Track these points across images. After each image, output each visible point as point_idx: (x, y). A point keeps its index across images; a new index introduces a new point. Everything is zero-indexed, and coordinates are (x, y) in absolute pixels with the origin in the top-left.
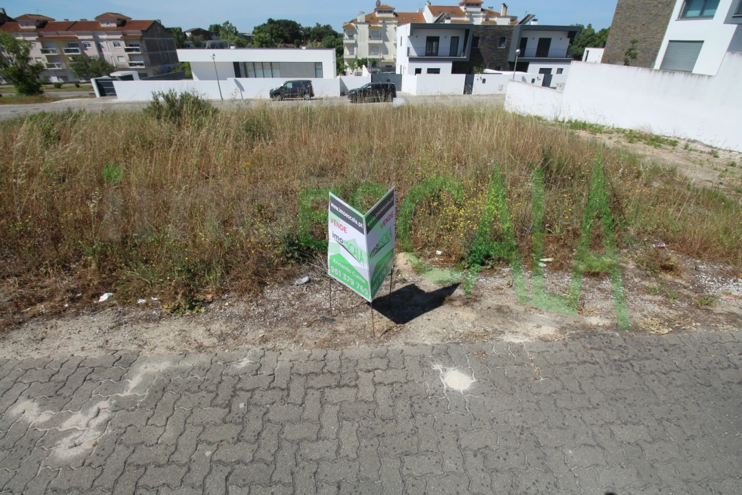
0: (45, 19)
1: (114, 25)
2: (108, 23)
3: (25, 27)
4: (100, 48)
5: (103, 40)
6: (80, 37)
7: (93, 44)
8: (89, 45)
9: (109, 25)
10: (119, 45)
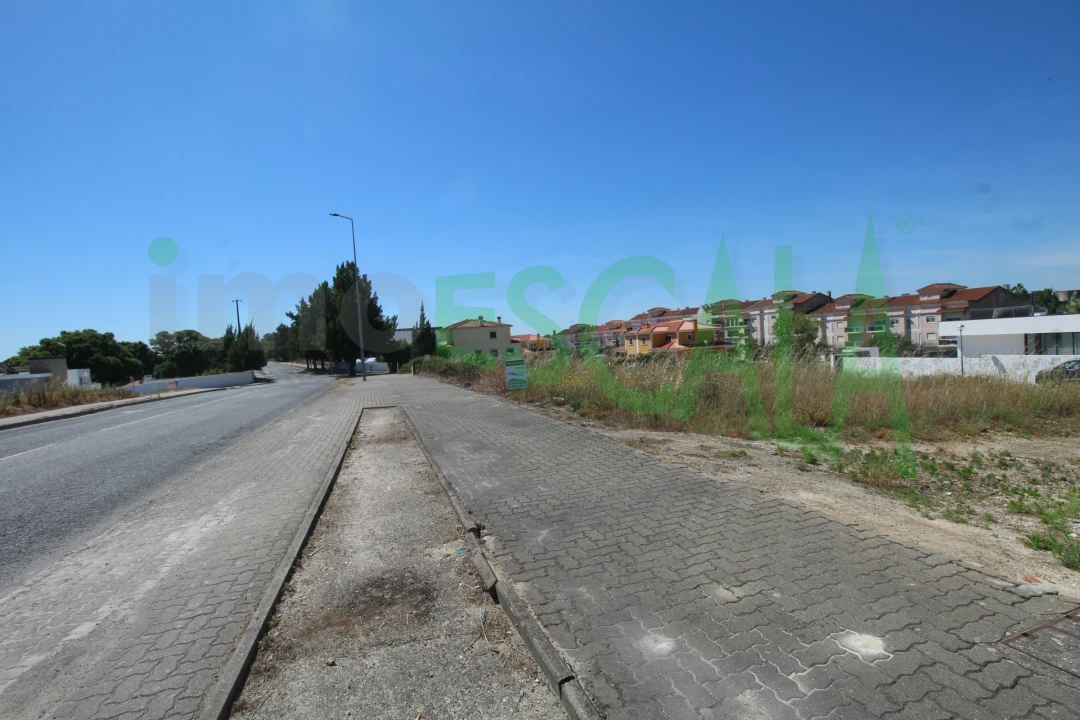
0: (862, 297)
1: (937, 297)
2: (929, 296)
3: (840, 307)
4: (908, 324)
5: (915, 315)
6: (889, 314)
7: (902, 321)
8: (897, 322)
9: (930, 298)
10: (933, 320)
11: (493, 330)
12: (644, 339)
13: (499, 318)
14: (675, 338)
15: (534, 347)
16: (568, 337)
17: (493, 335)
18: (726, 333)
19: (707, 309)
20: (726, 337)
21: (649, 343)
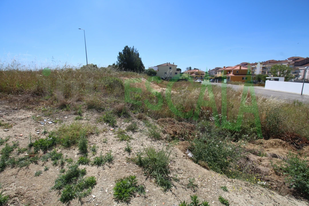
11: (170, 67)
12: (222, 72)
13: (174, 63)
14: (232, 72)
15: (197, 73)
16: (213, 71)
17: (170, 68)
18: (267, 72)
19: (261, 63)
20: (266, 74)
21: (223, 73)
